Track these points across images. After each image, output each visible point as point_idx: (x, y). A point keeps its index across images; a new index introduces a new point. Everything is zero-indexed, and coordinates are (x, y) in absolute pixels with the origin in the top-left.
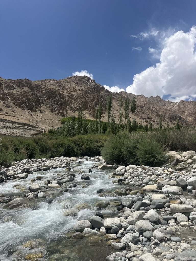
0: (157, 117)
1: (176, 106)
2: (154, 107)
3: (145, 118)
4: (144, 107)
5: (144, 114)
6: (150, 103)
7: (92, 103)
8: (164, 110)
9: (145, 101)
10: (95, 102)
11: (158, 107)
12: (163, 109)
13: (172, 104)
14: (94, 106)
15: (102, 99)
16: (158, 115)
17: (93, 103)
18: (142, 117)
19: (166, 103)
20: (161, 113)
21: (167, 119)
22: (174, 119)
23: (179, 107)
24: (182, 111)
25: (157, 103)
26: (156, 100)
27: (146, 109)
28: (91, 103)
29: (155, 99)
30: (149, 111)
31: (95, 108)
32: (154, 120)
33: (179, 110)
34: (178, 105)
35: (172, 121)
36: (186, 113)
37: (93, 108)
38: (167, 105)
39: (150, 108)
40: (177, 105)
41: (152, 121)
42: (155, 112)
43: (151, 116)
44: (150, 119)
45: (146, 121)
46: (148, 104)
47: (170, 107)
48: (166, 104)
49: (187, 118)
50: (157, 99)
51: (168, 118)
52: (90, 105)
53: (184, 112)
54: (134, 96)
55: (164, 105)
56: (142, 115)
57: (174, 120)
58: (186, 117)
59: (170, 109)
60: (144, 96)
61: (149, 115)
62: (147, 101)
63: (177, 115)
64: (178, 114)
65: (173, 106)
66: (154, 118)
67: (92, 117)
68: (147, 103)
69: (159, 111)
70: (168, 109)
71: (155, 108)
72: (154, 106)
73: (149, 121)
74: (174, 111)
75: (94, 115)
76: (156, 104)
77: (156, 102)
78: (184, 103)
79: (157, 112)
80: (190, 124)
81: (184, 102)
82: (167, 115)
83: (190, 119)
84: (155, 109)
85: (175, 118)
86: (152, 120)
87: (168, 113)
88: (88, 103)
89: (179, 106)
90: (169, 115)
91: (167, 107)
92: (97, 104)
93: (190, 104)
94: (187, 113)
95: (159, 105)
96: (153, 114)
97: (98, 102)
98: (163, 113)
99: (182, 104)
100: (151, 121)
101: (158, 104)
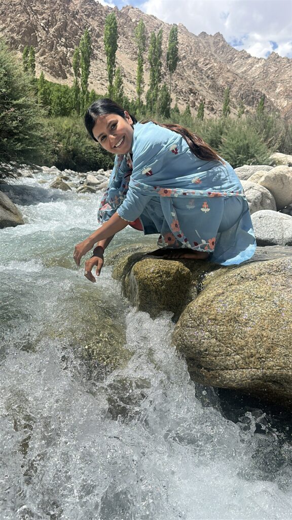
0: (211, 92)
1: (258, 66)
2: (207, 64)
3: (184, 90)
4: (184, 62)
5: (182, 79)
6: (198, 52)
7: (48, 32)
8: (229, 74)
9: (186, 44)
10: (56, 30)
11: (215, 64)
12: (229, 71)
13: (250, 61)
14: (53, 42)
15: (76, 24)
16: (214, 87)
17: (52, 30)
18: (178, 87)
19: (235, 56)
20: (221, 82)
21: (234, 100)
22: (250, 101)
23: (265, 71)
24: (271, 82)
25: (215, 52)
26: (214, 43)
27: (188, 66)
28: (44, 30)
29: (211, 41)
30: (194, 72)
31: (56, 49)
32: (204, 99)
33: (263, 79)
34: (264, 65)
35: (245, 106)
36: (279, 87)
37: (52, 47)
38: (238, 61)
39: (197, 65)
40: (260, 64)
41: (199, 101)
42: (208, 77)
43: (197, 86)
44: (195, 94)
45: (185, 100)
46: (192, 53)
47: (245, 68)
48: (236, 59)
49: (279, 101)
50: (217, 42)
51: (235, 96)
52: (43, 38)
53: (273, 85)
54: (161, 24)
55: (231, 60)
56: (177, 82)
57: (249, 104)
58: (277, 99)
59: (243, 73)
60: (185, 28)
61: (192, 83)
62: (192, 44)
63: (257, 91)
64: (260, 90)
65: (252, 65)
66: (205, 93)
67: (48, 72)
68: (191, 49)
69: (219, 76)
70: (239, 71)
71: (209, 66)
72: (207, 61)
73: (191, 98)
74: (252, 80)
75: (53, 67)
76: (212, 55)
77: (213, 49)
78: (278, 60)
79: (212, 79)
80: (282, 116)
81: (278, 57)
82: (235, 89)
83: (285, 104)
84: (210, 69)
85: (253, 98)
86: (201, 97)
87: (238, 83)
88: (38, 31)
89: (265, 68)
90: (240, 89)
91: (238, 68)
92: (62, 36)
93: (290, 65)
94: (281, 89)
95: (219, 59)
96: (202, 83)
97: (66, 31)
98: (227, 82)
99: (272, 64)
100: (197, 99)
101: (216, 56)
